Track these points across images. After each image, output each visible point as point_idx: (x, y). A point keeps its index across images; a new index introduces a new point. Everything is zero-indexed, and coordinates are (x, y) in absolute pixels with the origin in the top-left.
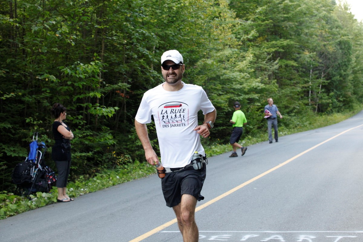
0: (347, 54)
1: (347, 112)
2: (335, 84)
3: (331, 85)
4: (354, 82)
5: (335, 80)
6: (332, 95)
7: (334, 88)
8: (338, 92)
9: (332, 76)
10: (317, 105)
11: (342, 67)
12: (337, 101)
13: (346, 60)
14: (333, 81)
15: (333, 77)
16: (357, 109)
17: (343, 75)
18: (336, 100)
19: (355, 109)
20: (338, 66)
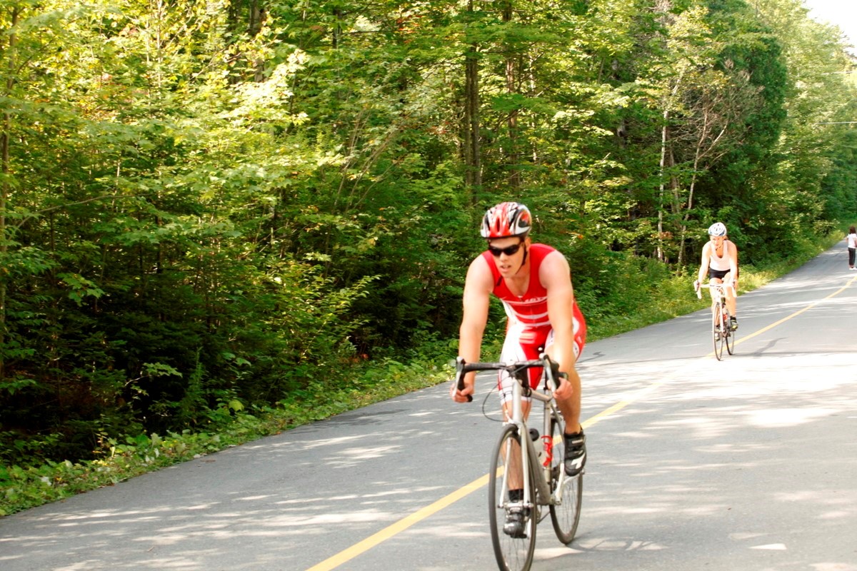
0: (774, 98)
1: (772, 262)
2: (735, 182)
3: (724, 185)
4: (799, 178)
5: (736, 169)
6: (727, 214)
7: (734, 194)
8: (744, 206)
9: (727, 160)
10: (683, 243)
11: (759, 135)
12: (742, 231)
13: (768, 114)
14: (729, 172)
15: (732, 162)
16: (804, 251)
17: (762, 157)
18: (737, 229)
19: (799, 252)
20: (745, 129)
